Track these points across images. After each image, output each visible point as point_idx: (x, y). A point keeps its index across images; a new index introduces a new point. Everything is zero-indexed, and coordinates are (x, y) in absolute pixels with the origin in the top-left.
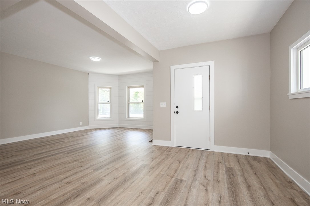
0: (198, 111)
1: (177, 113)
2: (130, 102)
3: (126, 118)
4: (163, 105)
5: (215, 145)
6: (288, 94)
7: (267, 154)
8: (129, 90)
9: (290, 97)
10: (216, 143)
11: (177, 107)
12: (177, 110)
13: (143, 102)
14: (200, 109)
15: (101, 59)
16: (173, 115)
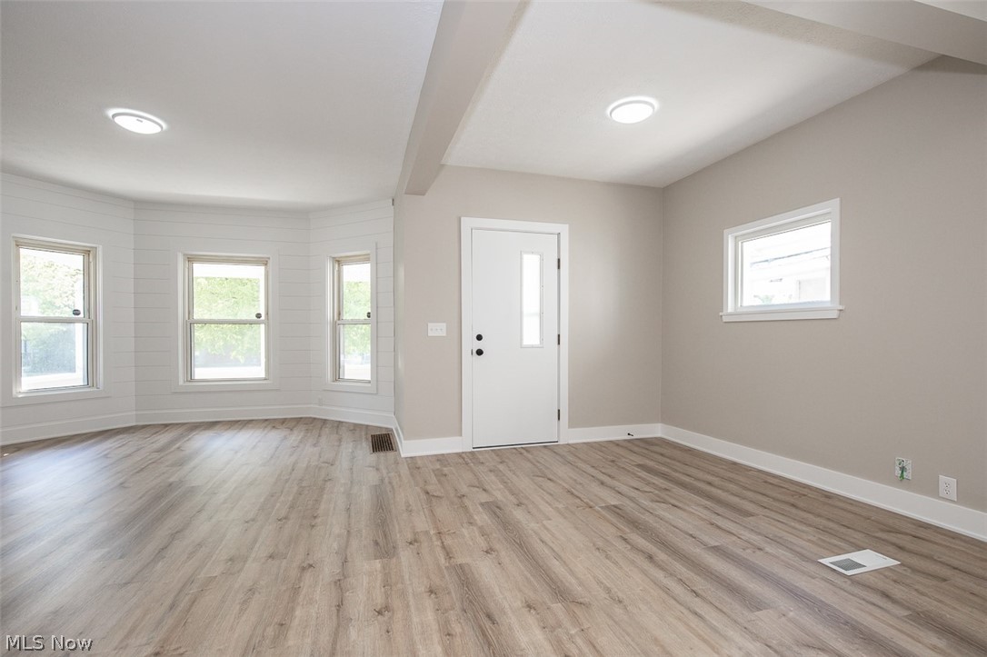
0: (532, 347)
1: (480, 352)
2: (196, 317)
3: (181, 383)
4: (437, 330)
5: (570, 427)
6: (721, 314)
7: (656, 430)
8: (191, 271)
9: (725, 319)
10: (573, 423)
11: (479, 338)
12: (479, 345)
13: (263, 318)
14: (536, 342)
15: (164, 126)
16: (468, 358)
